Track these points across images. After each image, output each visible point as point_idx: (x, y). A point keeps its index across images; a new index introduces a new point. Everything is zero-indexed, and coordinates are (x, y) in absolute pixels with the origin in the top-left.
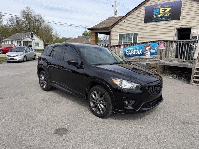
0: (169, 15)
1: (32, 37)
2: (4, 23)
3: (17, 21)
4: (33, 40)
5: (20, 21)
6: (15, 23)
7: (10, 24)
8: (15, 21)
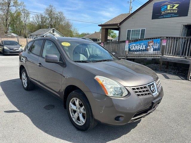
0: (176, 11)
1: (53, 32)
2: (31, 20)
3: (42, 18)
4: (54, 35)
5: (44, 17)
6: (40, 20)
7: (36, 21)
8: (40, 18)
